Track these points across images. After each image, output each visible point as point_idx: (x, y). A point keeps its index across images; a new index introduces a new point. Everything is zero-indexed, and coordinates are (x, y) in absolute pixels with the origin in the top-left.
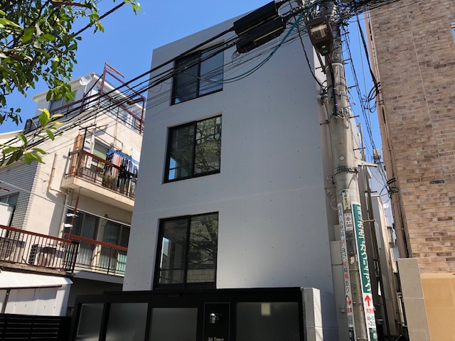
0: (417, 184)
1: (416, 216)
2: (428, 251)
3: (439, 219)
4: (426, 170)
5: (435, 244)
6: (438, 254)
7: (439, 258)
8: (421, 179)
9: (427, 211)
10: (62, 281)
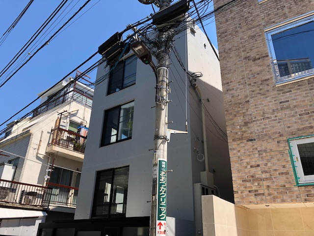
0: (239, 142)
1: (237, 165)
2: (243, 189)
3: (251, 167)
4: (244, 132)
5: (248, 184)
6: (249, 192)
7: (250, 194)
8: (241, 139)
9: (244, 161)
10: (40, 214)
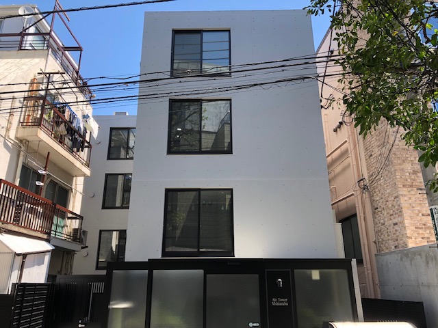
0: (409, 189)
2: (417, 235)
4: (414, 180)
8: (411, 186)
9: (415, 208)
